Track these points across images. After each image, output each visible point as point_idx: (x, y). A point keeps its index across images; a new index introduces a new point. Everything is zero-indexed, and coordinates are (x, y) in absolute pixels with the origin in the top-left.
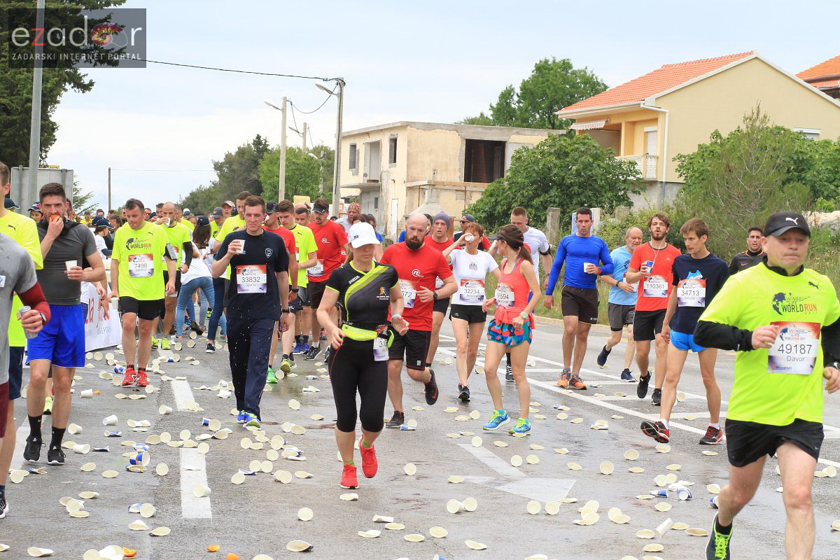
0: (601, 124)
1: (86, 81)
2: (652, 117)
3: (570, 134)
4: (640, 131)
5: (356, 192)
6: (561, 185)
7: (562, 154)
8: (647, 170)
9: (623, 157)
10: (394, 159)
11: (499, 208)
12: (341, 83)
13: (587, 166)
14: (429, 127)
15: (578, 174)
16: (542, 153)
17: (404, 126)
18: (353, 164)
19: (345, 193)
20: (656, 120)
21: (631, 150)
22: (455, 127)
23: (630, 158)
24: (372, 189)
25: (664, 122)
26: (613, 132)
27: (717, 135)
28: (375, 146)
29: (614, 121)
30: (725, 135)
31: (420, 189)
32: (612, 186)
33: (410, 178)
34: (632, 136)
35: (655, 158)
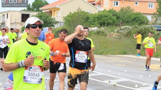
0: (48, 11)
2: (58, 9)
3: (42, 13)
4: (56, 12)
8: (57, 19)
9: (52, 17)
10: (7, 18)
13: (46, 19)
16: (37, 16)
17: (9, 11)
20: (59, 10)
22: (19, 12)
23: (55, 17)
24: (3, 24)
25: (61, 10)
26: (51, 12)
27: (70, 13)
28: (4, 15)
29: (51, 10)
30: (72, 13)
31: (13, 24)
32: (51, 23)
33: (11, 21)
34: (54, 13)
35: (59, 17)
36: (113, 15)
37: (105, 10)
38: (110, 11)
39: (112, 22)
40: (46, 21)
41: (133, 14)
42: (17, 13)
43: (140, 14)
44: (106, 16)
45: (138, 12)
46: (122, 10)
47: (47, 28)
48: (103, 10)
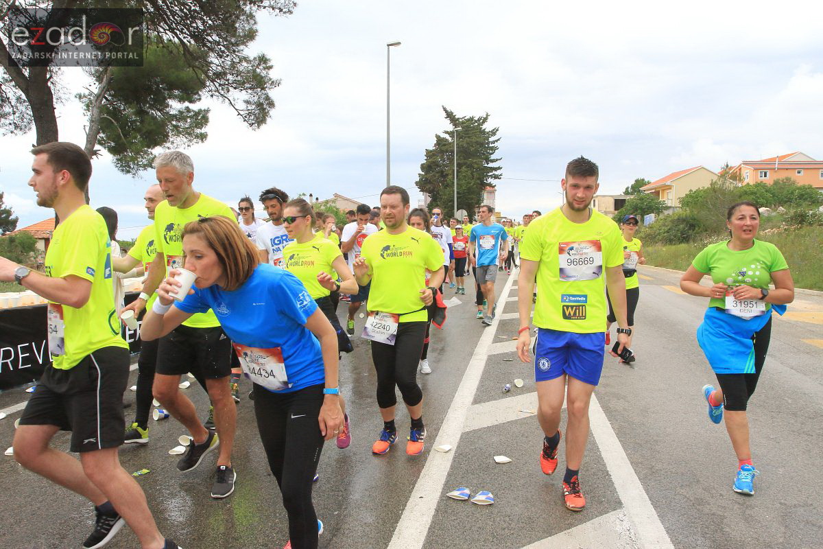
0: (653, 191)
1: (494, 185)
2: (670, 187)
4: (666, 192)
7: (641, 199)
8: (669, 203)
9: (660, 200)
10: (594, 206)
13: (649, 203)
14: (604, 196)
15: (647, 205)
20: (671, 188)
21: (663, 198)
22: (613, 197)
23: (665, 199)
25: (674, 189)
26: (657, 193)
27: (691, 191)
29: (657, 190)
30: (694, 191)
32: (658, 208)
34: (663, 193)
35: (671, 200)
36: (766, 191)
37: (748, 184)
38: (758, 185)
39: (764, 201)
40: (650, 207)
41: (799, 188)
42: (607, 198)
43: (810, 187)
44: (753, 193)
45: (807, 184)
46: (776, 183)
47: (653, 215)
48: (740, 185)
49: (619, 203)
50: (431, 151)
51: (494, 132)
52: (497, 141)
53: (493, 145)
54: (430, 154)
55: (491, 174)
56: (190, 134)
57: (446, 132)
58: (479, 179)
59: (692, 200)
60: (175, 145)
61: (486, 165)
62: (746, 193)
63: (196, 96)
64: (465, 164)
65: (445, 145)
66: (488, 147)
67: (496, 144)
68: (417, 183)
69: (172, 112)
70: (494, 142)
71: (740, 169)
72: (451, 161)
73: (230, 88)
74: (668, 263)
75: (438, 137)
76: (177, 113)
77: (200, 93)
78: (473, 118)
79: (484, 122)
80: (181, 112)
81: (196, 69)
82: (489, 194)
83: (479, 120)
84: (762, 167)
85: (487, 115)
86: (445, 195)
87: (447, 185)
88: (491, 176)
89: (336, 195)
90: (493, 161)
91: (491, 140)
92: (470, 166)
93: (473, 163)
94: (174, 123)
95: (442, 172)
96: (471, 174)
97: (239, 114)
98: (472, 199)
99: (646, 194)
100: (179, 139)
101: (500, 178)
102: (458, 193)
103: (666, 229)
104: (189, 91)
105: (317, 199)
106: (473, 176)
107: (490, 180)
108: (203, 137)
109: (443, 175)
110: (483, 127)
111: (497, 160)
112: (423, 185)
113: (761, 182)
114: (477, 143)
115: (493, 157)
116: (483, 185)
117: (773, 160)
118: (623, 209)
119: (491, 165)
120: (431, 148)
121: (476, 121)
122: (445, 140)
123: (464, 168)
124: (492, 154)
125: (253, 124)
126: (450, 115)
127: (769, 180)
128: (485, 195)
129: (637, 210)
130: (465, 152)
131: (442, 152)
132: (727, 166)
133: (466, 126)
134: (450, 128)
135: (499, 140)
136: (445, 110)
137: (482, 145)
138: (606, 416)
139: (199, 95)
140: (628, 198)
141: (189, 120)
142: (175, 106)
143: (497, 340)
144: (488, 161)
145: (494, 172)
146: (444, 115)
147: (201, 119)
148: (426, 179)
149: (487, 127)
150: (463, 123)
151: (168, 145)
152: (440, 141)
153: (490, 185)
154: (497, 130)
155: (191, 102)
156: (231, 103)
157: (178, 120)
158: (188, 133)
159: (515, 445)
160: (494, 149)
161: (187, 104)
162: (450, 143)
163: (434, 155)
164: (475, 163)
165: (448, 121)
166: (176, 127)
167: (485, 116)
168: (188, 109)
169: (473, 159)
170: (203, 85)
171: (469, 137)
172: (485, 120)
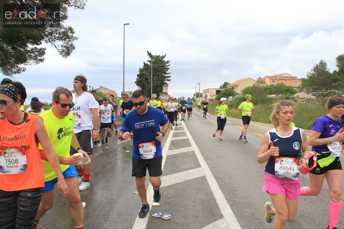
0: (232, 87)
1: (167, 84)
2: (238, 86)
5: (204, 96)
6: (227, 94)
7: (227, 90)
8: (237, 92)
9: (234, 91)
10: (208, 93)
11: (219, 97)
12: (200, 83)
13: (230, 92)
14: (212, 89)
16: (224, 90)
17: (209, 89)
18: (204, 94)
19: (203, 97)
22: (215, 89)
23: (236, 90)
24: (206, 96)
26: (233, 88)
27: (246, 87)
28: (206, 91)
30: (247, 87)
32: (233, 94)
33: (210, 95)
34: (235, 88)
35: (238, 90)
36: (275, 88)
37: (268, 85)
38: (271, 86)
40: (230, 94)
41: (287, 87)
42: (213, 90)
43: (291, 87)
44: (270, 89)
45: (289, 85)
46: (278, 85)
47: (231, 97)
48: (265, 85)
49: (218, 92)
50: (142, 69)
51: (168, 62)
52: (169, 65)
53: (167, 67)
54: (141, 70)
55: (166, 79)
56: (36, 59)
57: (148, 61)
58: (161, 81)
59: (246, 91)
60: (29, 63)
61: (164, 75)
62: (267, 89)
63: (40, 42)
64: (156, 75)
65: (147, 67)
66: (166, 68)
67: (169, 67)
68: (135, 82)
69: (28, 49)
70: (168, 66)
71: (265, 79)
72: (150, 73)
73: (56, 40)
74: (237, 117)
75: (144, 63)
76: (30, 50)
77: (41, 41)
78: (159, 56)
79: (164, 58)
80: (32, 49)
81: (40, 31)
82: (166, 88)
83: (162, 57)
84: (273, 78)
85: (165, 55)
86: (147, 88)
87: (148, 83)
88: (167, 80)
89: (101, 87)
90: (167, 74)
91: (167, 65)
92: (158, 76)
93: (159, 74)
94: (29, 54)
95: (146, 78)
96: (158, 79)
97: (59, 51)
98: (159, 89)
99: (229, 89)
100: (31, 61)
101: (170, 81)
102: (153, 87)
103: (237, 103)
104: (37, 40)
105: (93, 88)
106: (159, 80)
107: (166, 82)
108: (42, 60)
109: (147, 79)
110: (164, 60)
111: (169, 73)
112: (138, 83)
113: (273, 84)
114: (161, 66)
115: (167, 72)
116: (163, 84)
117: (277, 76)
118: (220, 94)
119: (166, 75)
120: (142, 68)
121: (160, 57)
122: (147, 64)
123: (155, 76)
124: (167, 71)
125: (64, 56)
126: (150, 54)
127: (275, 84)
128: (164, 88)
129: (225, 95)
130: (155, 70)
131: (146, 69)
132: (260, 78)
133: (157, 59)
134: (150, 59)
135: (170, 65)
136: (148, 52)
137: (163, 67)
138: (216, 180)
139: (41, 42)
140: (221, 90)
141: (36, 53)
142: (30, 46)
143: (170, 149)
144: (165, 74)
145: (168, 78)
146: (147, 54)
147: (42, 52)
148: (140, 81)
149: (165, 60)
150: (155, 58)
151: (26, 63)
152: (145, 65)
153: (166, 84)
154: (169, 61)
155: (37, 45)
156: (55, 46)
157: (31, 53)
158: (35, 58)
159: (179, 193)
160: (168, 69)
161: (35, 46)
162: (150, 66)
163: (143, 71)
164: (160, 74)
165: (149, 56)
166: (30, 56)
167: (164, 55)
168: (36, 48)
169: (159, 73)
170: (43, 38)
171: (157, 64)
172: (164, 57)
